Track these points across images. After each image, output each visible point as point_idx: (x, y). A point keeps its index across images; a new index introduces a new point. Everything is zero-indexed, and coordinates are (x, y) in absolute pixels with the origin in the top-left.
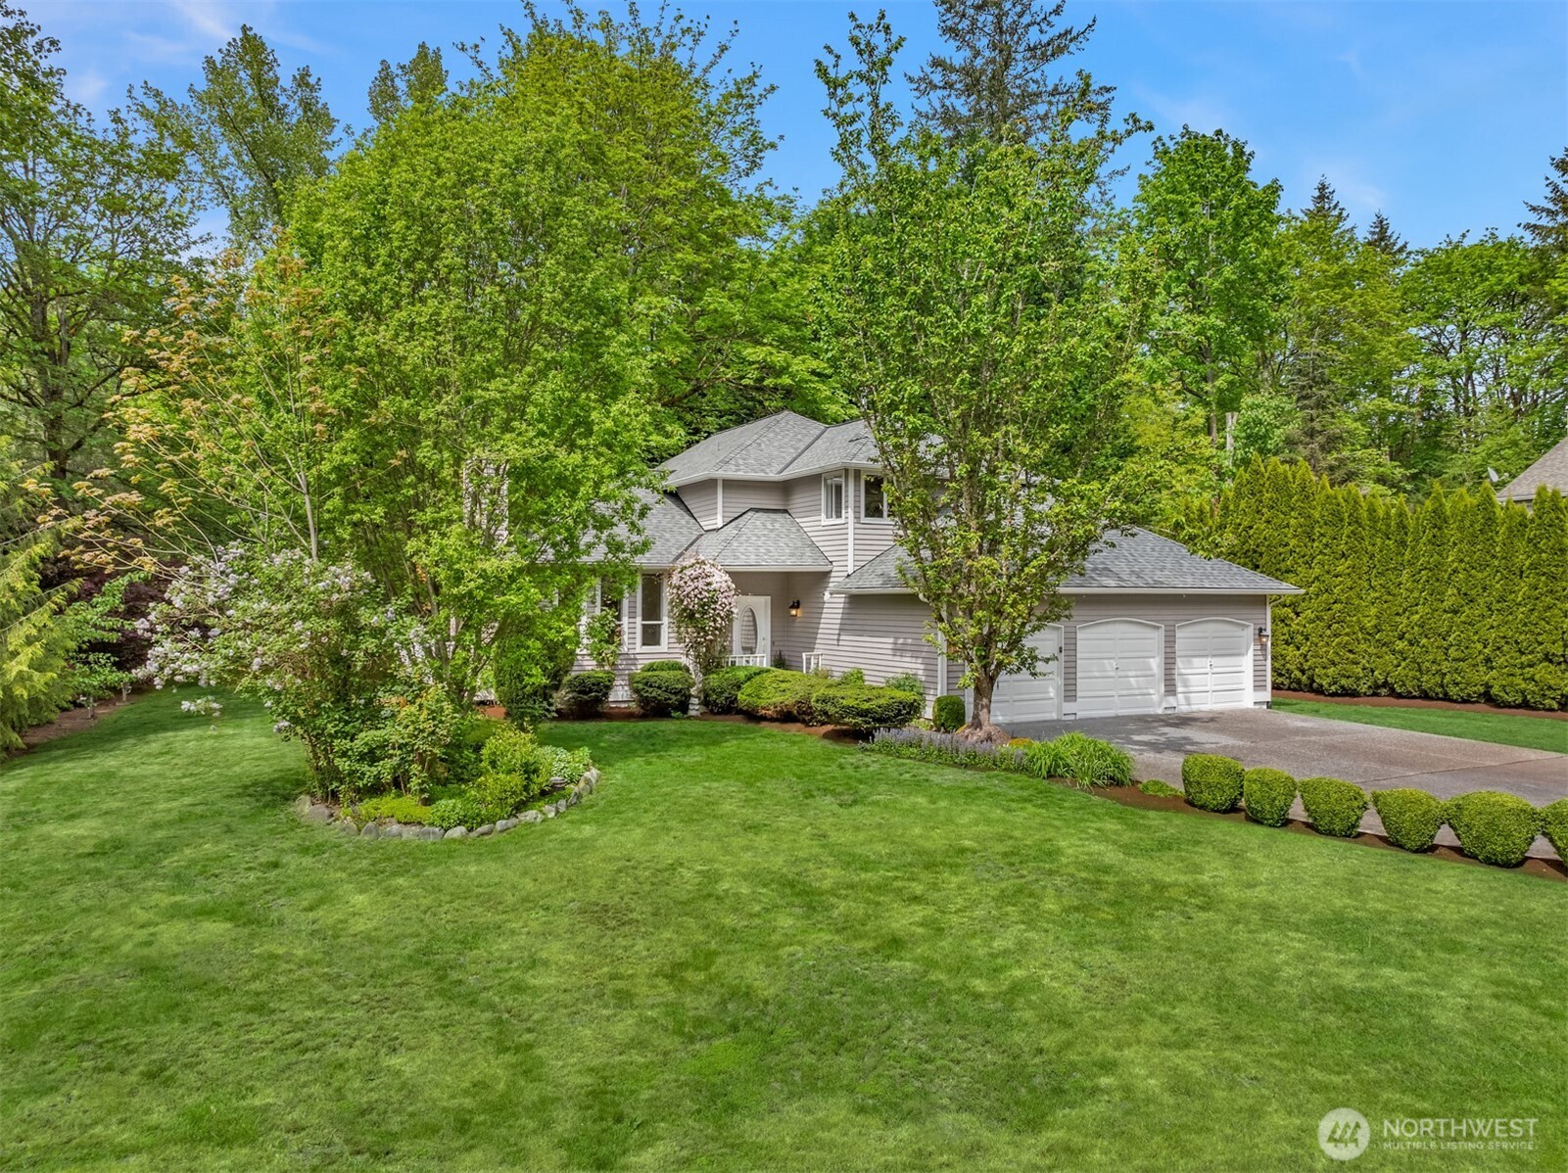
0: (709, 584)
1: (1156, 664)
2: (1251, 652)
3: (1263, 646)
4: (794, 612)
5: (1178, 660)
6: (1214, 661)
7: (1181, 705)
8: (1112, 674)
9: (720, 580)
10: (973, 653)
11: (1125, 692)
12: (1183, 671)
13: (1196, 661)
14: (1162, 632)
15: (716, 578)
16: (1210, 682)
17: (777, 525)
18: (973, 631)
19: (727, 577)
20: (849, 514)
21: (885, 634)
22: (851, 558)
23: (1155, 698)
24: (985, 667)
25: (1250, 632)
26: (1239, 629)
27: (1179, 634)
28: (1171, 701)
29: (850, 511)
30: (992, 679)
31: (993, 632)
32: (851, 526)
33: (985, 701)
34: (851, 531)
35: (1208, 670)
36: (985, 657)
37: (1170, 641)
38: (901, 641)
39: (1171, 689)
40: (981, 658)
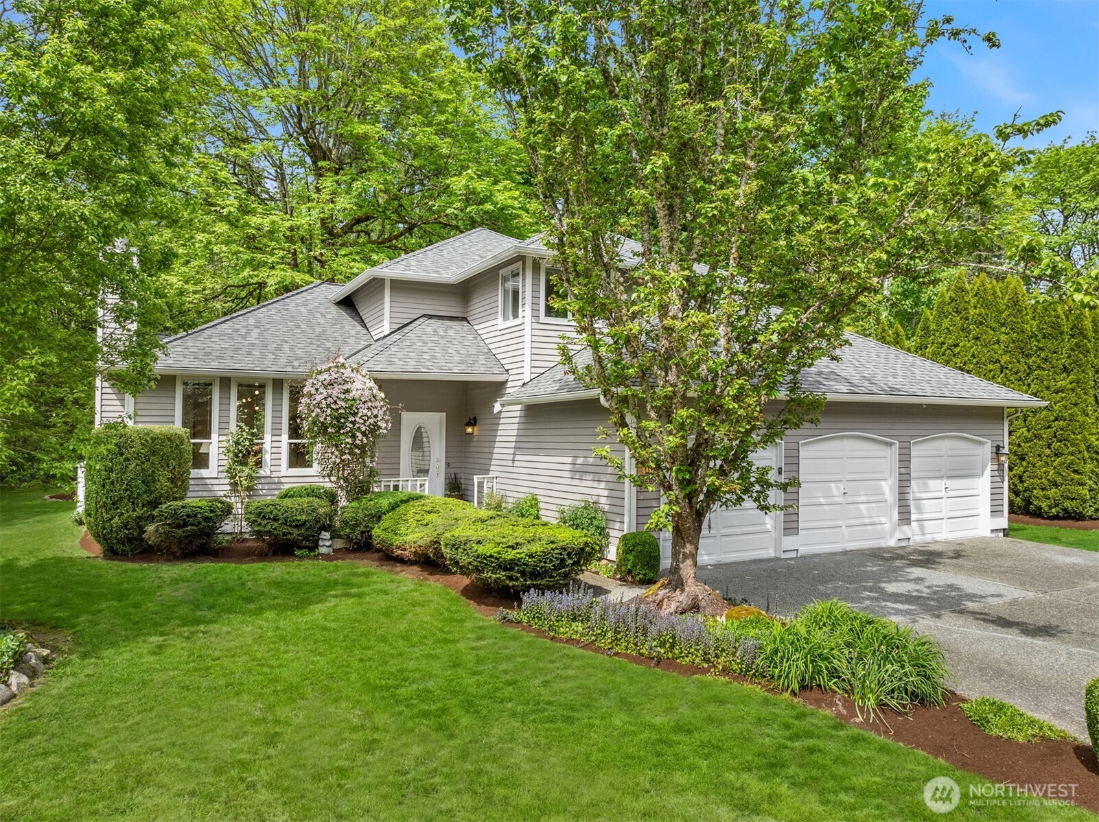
0: (347, 391)
1: (888, 489)
2: (988, 473)
3: (1001, 465)
4: (470, 430)
5: (913, 482)
6: (951, 483)
7: (918, 535)
8: (839, 499)
9: (361, 386)
10: (672, 476)
11: (853, 522)
12: (918, 495)
13: (932, 483)
14: (896, 449)
15: (357, 385)
16: (945, 508)
17: (451, 332)
18: (672, 441)
19: (372, 384)
20: (526, 312)
21: (562, 451)
22: (527, 364)
23: (887, 527)
24: (690, 497)
25: (987, 450)
26: (976, 446)
27: (915, 451)
28: (906, 531)
29: (528, 308)
30: (699, 515)
31: (703, 443)
32: (528, 326)
33: (689, 548)
34: (528, 332)
35: (943, 494)
36: (690, 482)
37: (905, 460)
38: (580, 461)
39: (905, 517)
40: (684, 483)
